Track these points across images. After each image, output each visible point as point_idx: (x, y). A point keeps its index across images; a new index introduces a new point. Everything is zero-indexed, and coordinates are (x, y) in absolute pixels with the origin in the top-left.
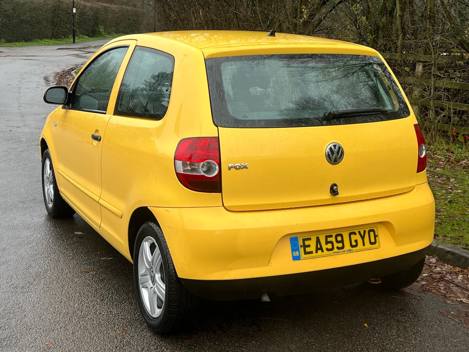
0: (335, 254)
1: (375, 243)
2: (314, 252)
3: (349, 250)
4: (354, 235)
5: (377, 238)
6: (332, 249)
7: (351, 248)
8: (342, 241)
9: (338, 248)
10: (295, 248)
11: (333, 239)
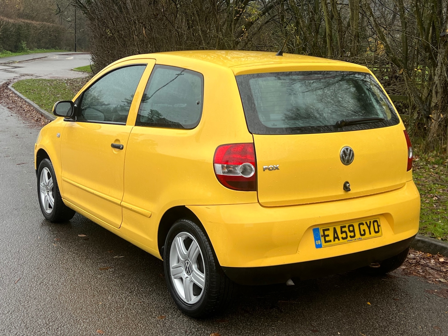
0: (349, 242)
1: (378, 232)
2: (332, 240)
3: (360, 239)
4: (362, 225)
5: (380, 227)
6: (346, 238)
7: (361, 237)
8: (353, 231)
9: (351, 237)
10: (317, 238)
11: (346, 229)
